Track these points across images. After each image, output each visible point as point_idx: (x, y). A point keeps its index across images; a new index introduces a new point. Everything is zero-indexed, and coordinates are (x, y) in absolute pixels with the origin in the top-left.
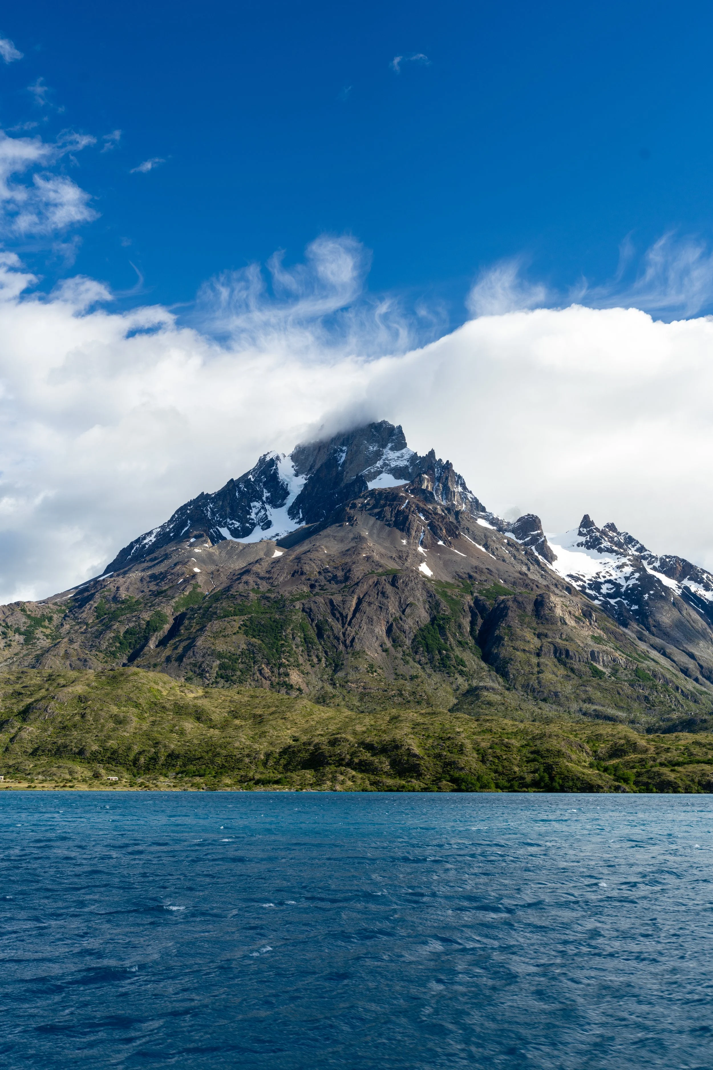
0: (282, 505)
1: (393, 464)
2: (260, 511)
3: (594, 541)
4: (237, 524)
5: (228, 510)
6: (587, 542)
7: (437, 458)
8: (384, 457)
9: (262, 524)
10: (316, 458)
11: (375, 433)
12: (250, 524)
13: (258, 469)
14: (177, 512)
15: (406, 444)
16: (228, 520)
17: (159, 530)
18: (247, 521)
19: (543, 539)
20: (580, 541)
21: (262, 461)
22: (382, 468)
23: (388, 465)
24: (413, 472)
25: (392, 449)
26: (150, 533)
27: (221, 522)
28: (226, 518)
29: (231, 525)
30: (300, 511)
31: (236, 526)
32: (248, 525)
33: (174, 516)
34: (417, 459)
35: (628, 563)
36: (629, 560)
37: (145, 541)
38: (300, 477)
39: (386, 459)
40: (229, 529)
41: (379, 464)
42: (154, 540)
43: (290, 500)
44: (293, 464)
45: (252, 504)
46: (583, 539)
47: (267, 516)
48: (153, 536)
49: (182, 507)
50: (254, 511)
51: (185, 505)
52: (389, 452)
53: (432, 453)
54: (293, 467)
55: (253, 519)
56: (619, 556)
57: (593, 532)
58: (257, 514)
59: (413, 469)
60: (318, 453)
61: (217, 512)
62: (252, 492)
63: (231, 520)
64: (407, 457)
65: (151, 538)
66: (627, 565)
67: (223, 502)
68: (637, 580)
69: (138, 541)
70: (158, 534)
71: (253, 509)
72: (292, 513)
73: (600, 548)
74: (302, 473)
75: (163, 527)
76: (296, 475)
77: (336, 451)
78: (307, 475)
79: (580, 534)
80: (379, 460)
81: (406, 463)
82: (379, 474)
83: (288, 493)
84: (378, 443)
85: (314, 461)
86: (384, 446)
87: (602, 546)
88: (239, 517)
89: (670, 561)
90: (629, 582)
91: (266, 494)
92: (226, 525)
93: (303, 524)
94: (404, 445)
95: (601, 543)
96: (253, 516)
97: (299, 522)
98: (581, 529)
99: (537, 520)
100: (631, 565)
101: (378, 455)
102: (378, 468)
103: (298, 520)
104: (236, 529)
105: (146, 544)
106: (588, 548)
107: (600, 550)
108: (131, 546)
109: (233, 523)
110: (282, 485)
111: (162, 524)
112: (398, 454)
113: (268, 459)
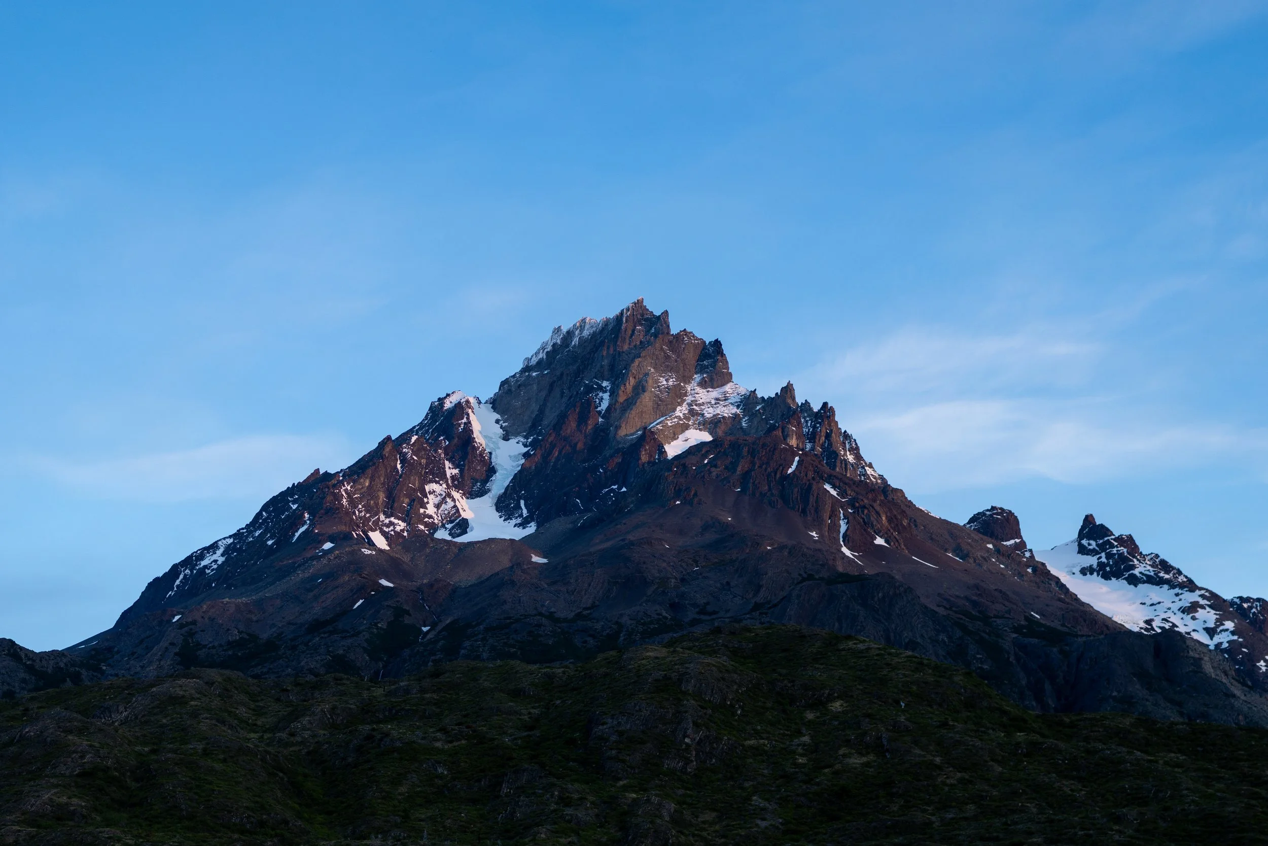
0: (482, 493)
1: (709, 413)
2: (443, 501)
3: (1116, 563)
4: (401, 525)
5: (382, 496)
6: (1101, 565)
7: (800, 400)
8: (689, 399)
9: (449, 526)
10: (545, 405)
11: (670, 353)
12: (426, 525)
13: (430, 425)
14: (265, 507)
15: (730, 375)
16: (382, 517)
17: (230, 541)
18: (421, 518)
19: (1028, 554)
20: (1087, 565)
21: (436, 410)
22: (688, 419)
23: (698, 414)
24: (749, 426)
25: (703, 384)
26: (214, 547)
27: (369, 520)
28: (377, 514)
29: (388, 526)
30: (522, 503)
31: (398, 529)
32: (422, 527)
33: (259, 515)
34: (758, 403)
35: (1203, 602)
36: (1202, 596)
37: (204, 563)
38: (513, 441)
39: (694, 402)
40: (384, 534)
41: (681, 411)
42: (221, 560)
43: (499, 484)
44: (498, 417)
45: (428, 488)
46: (1092, 561)
47: (458, 511)
48: (219, 552)
49: (274, 499)
50: (432, 500)
51: (282, 494)
52: (698, 389)
53: (788, 390)
54: (497, 421)
55: (430, 517)
56: (1177, 590)
57: (1112, 546)
58: (438, 506)
59: (750, 421)
60: (548, 395)
61: (361, 499)
62: (427, 465)
63: (387, 516)
64: (735, 399)
65: (215, 557)
66: (1203, 607)
67: (372, 479)
68: (1233, 633)
69: (189, 561)
70: (228, 550)
71: (431, 497)
72: (505, 507)
73: (1134, 576)
74: (516, 434)
75: (237, 535)
76: (506, 438)
77: (590, 389)
78: (526, 437)
79: (1082, 550)
80: (680, 404)
81: (734, 410)
82: (683, 431)
83: (491, 471)
84: (677, 372)
85: (541, 411)
86: (687, 379)
87: (1136, 572)
88: (402, 509)
89: (1250, 608)
90: (1217, 639)
91: (451, 471)
92: (377, 526)
93: (531, 529)
94: (728, 378)
95: (1133, 567)
96: (431, 510)
97: (523, 525)
98: (1085, 542)
99: (1012, 519)
100: (1210, 606)
101: (678, 395)
102: (679, 418)
103: (519, 520)
104: (399, 534)
105: (205, 567)
106: (1106, 577)
107: (1134, 581)
108: (175, 570)
109: (391, 523)
110: (481, 455)
111: (234, 531)
112: (715, 393)
113: (448, 405)
